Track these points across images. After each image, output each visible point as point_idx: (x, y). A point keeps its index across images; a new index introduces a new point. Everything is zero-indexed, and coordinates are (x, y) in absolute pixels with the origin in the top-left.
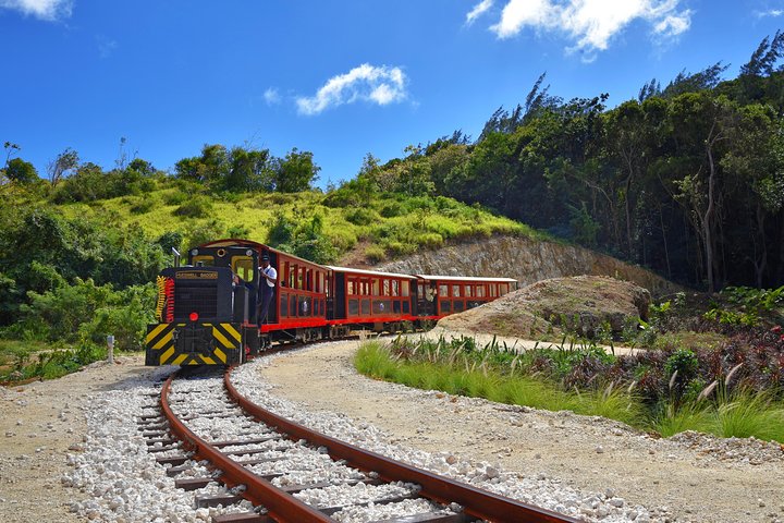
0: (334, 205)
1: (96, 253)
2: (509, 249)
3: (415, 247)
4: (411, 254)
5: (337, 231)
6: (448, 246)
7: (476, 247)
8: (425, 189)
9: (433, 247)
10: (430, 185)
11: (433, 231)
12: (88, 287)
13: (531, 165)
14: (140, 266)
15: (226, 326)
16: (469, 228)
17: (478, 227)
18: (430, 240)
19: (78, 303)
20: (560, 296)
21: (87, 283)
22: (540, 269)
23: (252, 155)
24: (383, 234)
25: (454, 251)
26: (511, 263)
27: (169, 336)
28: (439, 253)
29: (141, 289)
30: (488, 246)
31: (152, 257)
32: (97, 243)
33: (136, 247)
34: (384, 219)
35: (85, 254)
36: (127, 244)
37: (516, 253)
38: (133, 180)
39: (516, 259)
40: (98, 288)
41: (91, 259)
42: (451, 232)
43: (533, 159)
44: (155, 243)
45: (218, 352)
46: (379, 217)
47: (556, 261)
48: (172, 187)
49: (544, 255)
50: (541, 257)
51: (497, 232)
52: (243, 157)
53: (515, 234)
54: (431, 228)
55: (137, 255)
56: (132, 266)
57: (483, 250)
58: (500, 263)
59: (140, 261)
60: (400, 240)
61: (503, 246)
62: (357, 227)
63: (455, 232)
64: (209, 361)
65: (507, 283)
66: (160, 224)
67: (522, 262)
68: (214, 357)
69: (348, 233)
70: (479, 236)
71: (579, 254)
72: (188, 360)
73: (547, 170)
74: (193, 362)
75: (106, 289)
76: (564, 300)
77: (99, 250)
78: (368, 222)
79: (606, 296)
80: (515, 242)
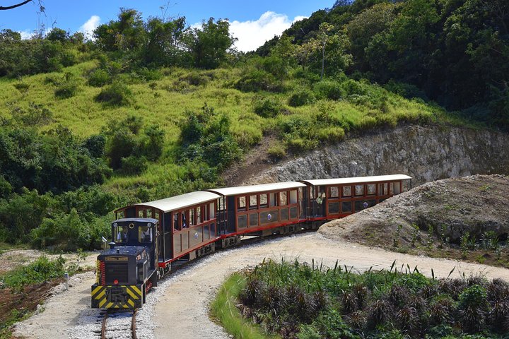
0: (246, 90)
1: (36, 161)
2: (415, 138)
3: (316, 142)
4: (312, 150)
5: (244, 127)
6: (350, 138)
7: (380, 138)
8: (341, 65)
9: (333, 141)
10: (347, 59)
11: (337, 123)
12: (34, 196)
13: (453, 39)
14: (72, 171)
15: (133, 287)
16: (373, 119)
17: (384, 117)
18: (331, 135)
19: (28, 211)
20: (438, 201)
21: (33, 193)
22: (447, 157)
23: (168, 26)
24: (287, 129)
25: (356, 144)
26: (416, 153)
27: (103, 293)
28: (340, 146)
29: (75, 194)
30: (392, 137)
31: (81, 161)
32: (36, 153)
33: (67, 153)
34: (292, 109)
35: (27, 163)
36: (60, 152)
37: (421, 142)
38: (53, 53)
39: (421, 148)
40: (42, 196)
41: (32, 168)
42: (355, 123)
43: (457, 32)
44: (83, 146)
45: (130, 301)
46: (287, 107)
47: (466, 148)
48: (92, 58)
49: (453, 142)
50: (449, 144)
51: (403, 121)
52: (159, 30)
53: (423, 121)
54: (335, 120)
55: (69, 162)
56: (65, 172)
57: (386, 140)
58: (404, 153)
59: (72, 166)
60: (302, 136)
61: (409, 135)
62: (264, 119)
63: (359, 123)
64: (125, 306)
65: (400, 181)
66: (83, 111)
67: (427, 151)
68: (128, 304)
69: (253, 129)
70: (383, 126)
71: (494, 139)
72: (113, 305)
73: (470, 45)
74: (117, 307)
75: (47, 197)
76: (441, 207)
77: (38, 160)
78: (275, 113)
79: (487, 201)
80: (420, 129)
